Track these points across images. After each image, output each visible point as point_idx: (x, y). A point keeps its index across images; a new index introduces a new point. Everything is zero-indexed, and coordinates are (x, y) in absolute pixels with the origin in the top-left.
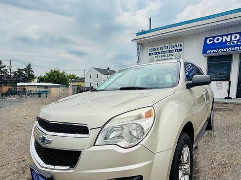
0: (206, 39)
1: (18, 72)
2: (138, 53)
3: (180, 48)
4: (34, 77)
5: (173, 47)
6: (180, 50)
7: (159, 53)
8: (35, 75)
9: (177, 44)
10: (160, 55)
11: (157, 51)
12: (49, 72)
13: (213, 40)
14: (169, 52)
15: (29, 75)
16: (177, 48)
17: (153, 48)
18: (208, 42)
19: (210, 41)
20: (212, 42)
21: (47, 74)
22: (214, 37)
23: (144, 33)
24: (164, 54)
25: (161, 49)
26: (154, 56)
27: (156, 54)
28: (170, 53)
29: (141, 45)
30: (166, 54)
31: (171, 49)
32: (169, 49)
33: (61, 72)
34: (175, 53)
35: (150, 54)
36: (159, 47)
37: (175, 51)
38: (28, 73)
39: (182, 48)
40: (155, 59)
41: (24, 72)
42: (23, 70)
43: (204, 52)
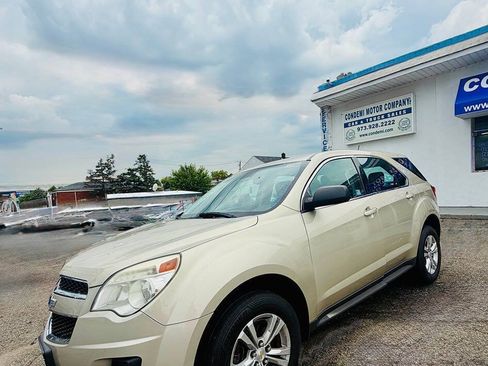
0: (463, 82)
1: (128, 174)
2: (324, 125)
3: (407, 106)
4: (153, 181)
5: (393, 105)
6: (409, 111)
7: (365, 121)
8: (156, 177)
9: (401, 98)
10: (367, 125)
11: (360, 118)
12: (177, 169)
13: (479, 83)
14: (386, 116)
15: (146, 179)
16: (401, 108)
17: (352, 111)
18: (467, 88)
19: (471, 86)
20: (476, 87)
21: (174, 174)
22: (481, 77)
23: (333, 86)
24: (375, 123)
25: (368, 113)
26: (355, 128)
27: (359, 123)
28: (386, 120)
29: (327, 110)
30: (380, 122)
31: (388, 111)
32: (384, 112)
33: (197, 169)
34: (397, 119)
35: (346, 125)
36: (365, 109)
37: (397, 113)
38: (144, 174)
39: (412, 106)
40: (358, 134)
41: (138, 174)
42: (136, 170)
43: (459, 110)
